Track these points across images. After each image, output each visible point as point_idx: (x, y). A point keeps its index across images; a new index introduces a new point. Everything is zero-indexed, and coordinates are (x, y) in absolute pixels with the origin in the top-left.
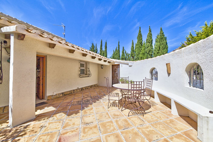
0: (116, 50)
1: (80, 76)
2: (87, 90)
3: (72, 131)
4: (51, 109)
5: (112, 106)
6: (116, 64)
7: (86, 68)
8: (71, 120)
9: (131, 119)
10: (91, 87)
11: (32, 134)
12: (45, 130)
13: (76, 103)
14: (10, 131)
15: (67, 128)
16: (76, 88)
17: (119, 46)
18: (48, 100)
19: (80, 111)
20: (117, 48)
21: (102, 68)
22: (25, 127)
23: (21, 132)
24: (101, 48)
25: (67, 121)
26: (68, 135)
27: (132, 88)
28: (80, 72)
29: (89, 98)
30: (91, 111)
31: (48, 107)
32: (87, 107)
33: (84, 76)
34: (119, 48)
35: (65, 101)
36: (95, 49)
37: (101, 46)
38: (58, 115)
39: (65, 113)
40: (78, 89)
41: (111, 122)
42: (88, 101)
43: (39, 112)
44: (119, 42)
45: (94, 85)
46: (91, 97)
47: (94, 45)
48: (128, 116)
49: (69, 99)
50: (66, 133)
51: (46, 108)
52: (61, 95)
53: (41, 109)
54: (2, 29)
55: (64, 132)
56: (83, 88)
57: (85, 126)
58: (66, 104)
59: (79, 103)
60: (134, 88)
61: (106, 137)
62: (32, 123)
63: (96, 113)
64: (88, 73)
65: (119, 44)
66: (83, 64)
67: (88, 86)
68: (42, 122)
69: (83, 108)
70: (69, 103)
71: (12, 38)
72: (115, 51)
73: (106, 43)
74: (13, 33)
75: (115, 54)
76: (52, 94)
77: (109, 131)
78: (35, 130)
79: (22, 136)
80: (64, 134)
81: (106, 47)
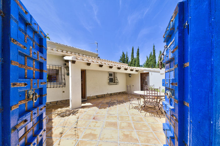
0: (151, 55)
1: (109, 84)
2: (115, 96)
3: (101, 116)
4: (89, 104)
5: (133, 108)
6: (144, 72)
7: (114, 77)
8: (101, 111)
9: (147, 118)
10: (119, 94)
11: (81, 113)
12: (87, 113)
13: (105, 103)
14: (71, 111)
15: (98, 114)
16: (106, 93)
17: (154, 51)
18: (88, 99)
19: (107, 108)
20: (151, 53)
21: (130, 77)
22: (78, 110)
23: (76, 112)
24: (132, 56)
25: (98, 111)
26: (98, 117)
27: (147, 93)
28: (109, 81)
29: (115, 101)
30: (115, 109)
31: (88, 103)
32: (112, 106)
33: (113, 84)
34: (154, 53)
35: (98, 101)
36: (126, 57)
37: (133, 53)
38: (93, 107)
39: (98, 107)
40: (108, 94)
41: (128, 117)
42: (114, 103)
43: (83, 105)
44: (154, 47)
45: (123, 92)
46: (117, 101)
47: (125, 54)
48: (145, 116)
49: (101, 100)
50: (98, 116)
51: (87, 103)
52: (96, 97)
53: (84, 103)
54: (64, 57)
55: (97, 115)
56: (112, 94)
57: (109, 115)
58: (98, 103)
59: (107, 103)
60: (149, 93)
61: (121, 122)
62: (80, 109)
63: (118, 111)
64: (116, 81)
65: (154, 49)
66: (111, 74)
67: (117, 93)
68: (85, 109)
69: (109, 106)
70: (100, 102)
71: (70, 63)
72: (148, 57)
73: (138, 50)
74: (70, 61)
75: (149, 60)
76: (90, 96)
77: (124, 120)
78: (82, 112)
79: (76, 113)
80: (96, 116)
81: (138, 54)
